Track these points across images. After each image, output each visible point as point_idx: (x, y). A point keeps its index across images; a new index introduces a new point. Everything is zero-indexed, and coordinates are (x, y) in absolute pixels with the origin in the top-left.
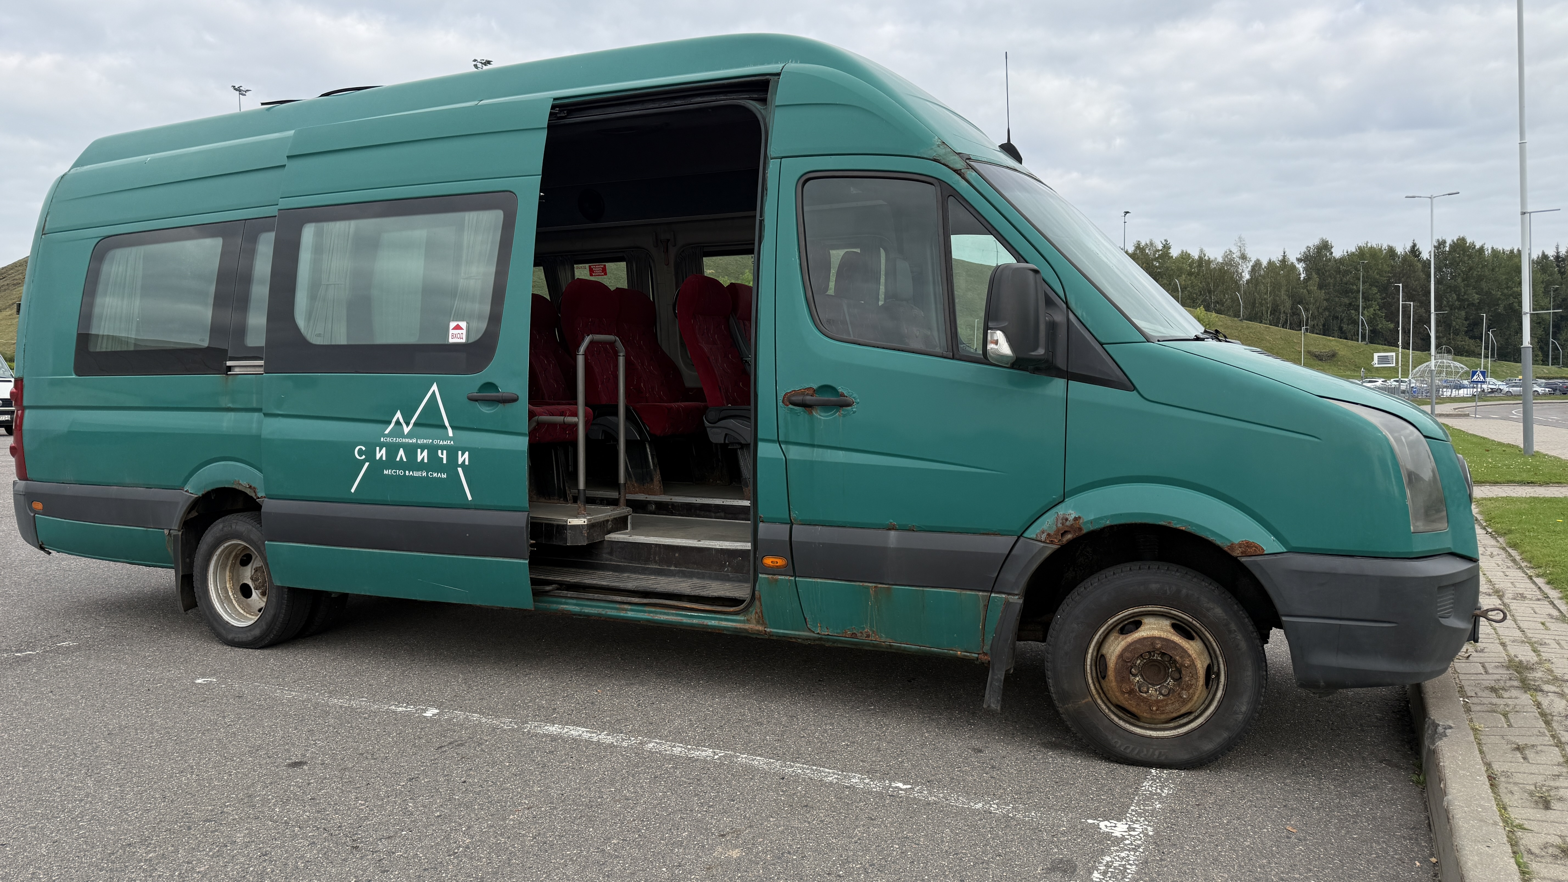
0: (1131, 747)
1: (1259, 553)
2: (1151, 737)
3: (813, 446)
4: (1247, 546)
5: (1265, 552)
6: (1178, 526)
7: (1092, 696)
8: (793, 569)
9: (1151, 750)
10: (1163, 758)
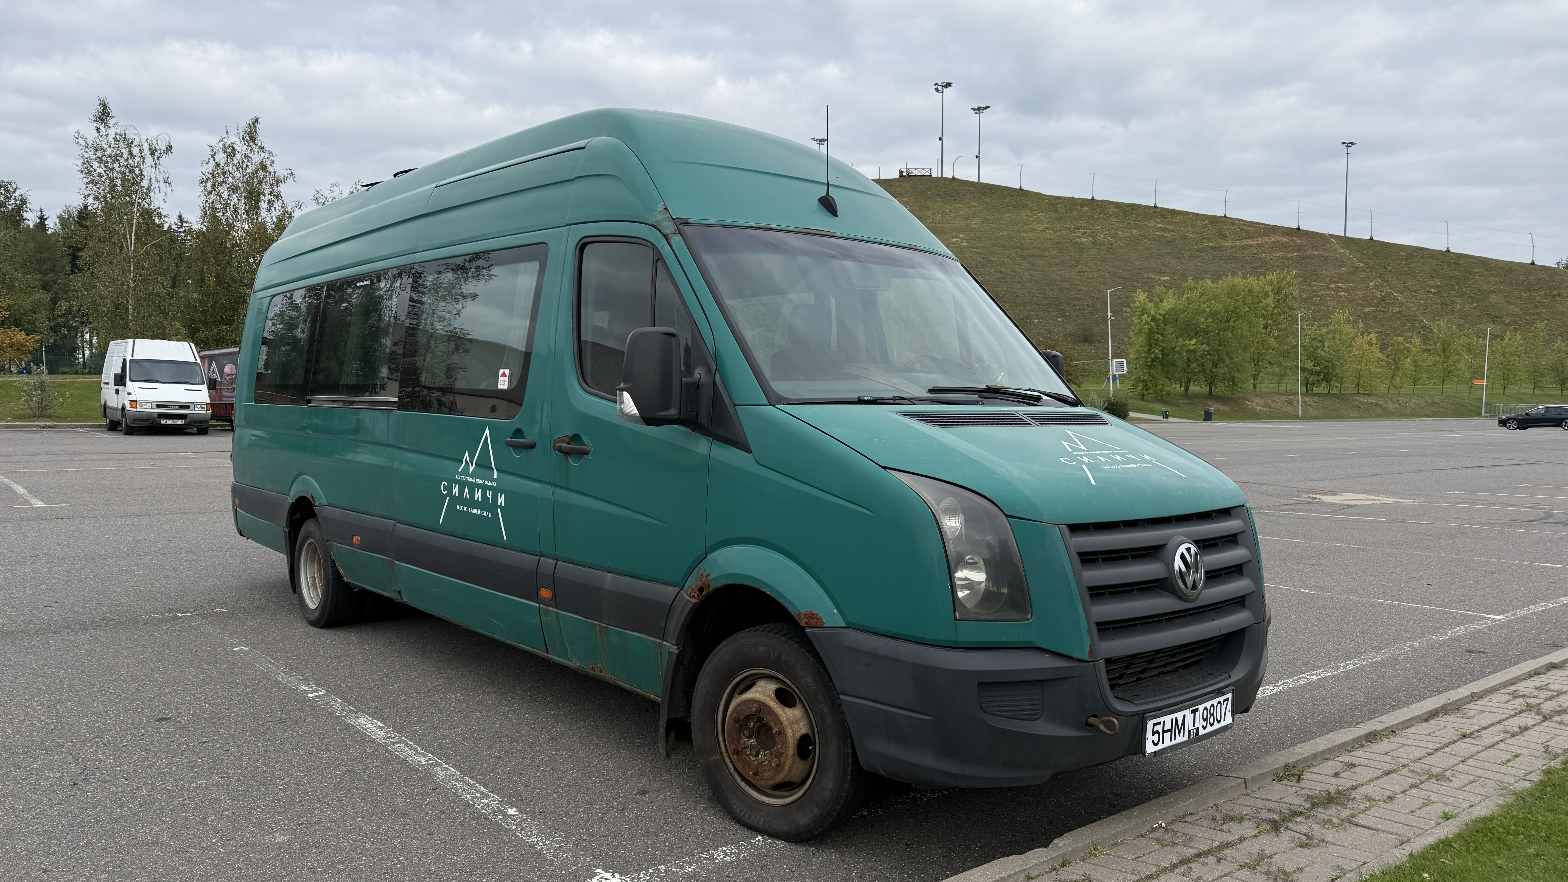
0: (745, 810)
1: (819, 625)
2: (763, 803)
3: (567, 489)
4: (811, 617)
5: (825, 625)
6: (765, 591)
7: (721, 754)
8: (556, 602)
9: (758, 816)
10: (767, 826)
